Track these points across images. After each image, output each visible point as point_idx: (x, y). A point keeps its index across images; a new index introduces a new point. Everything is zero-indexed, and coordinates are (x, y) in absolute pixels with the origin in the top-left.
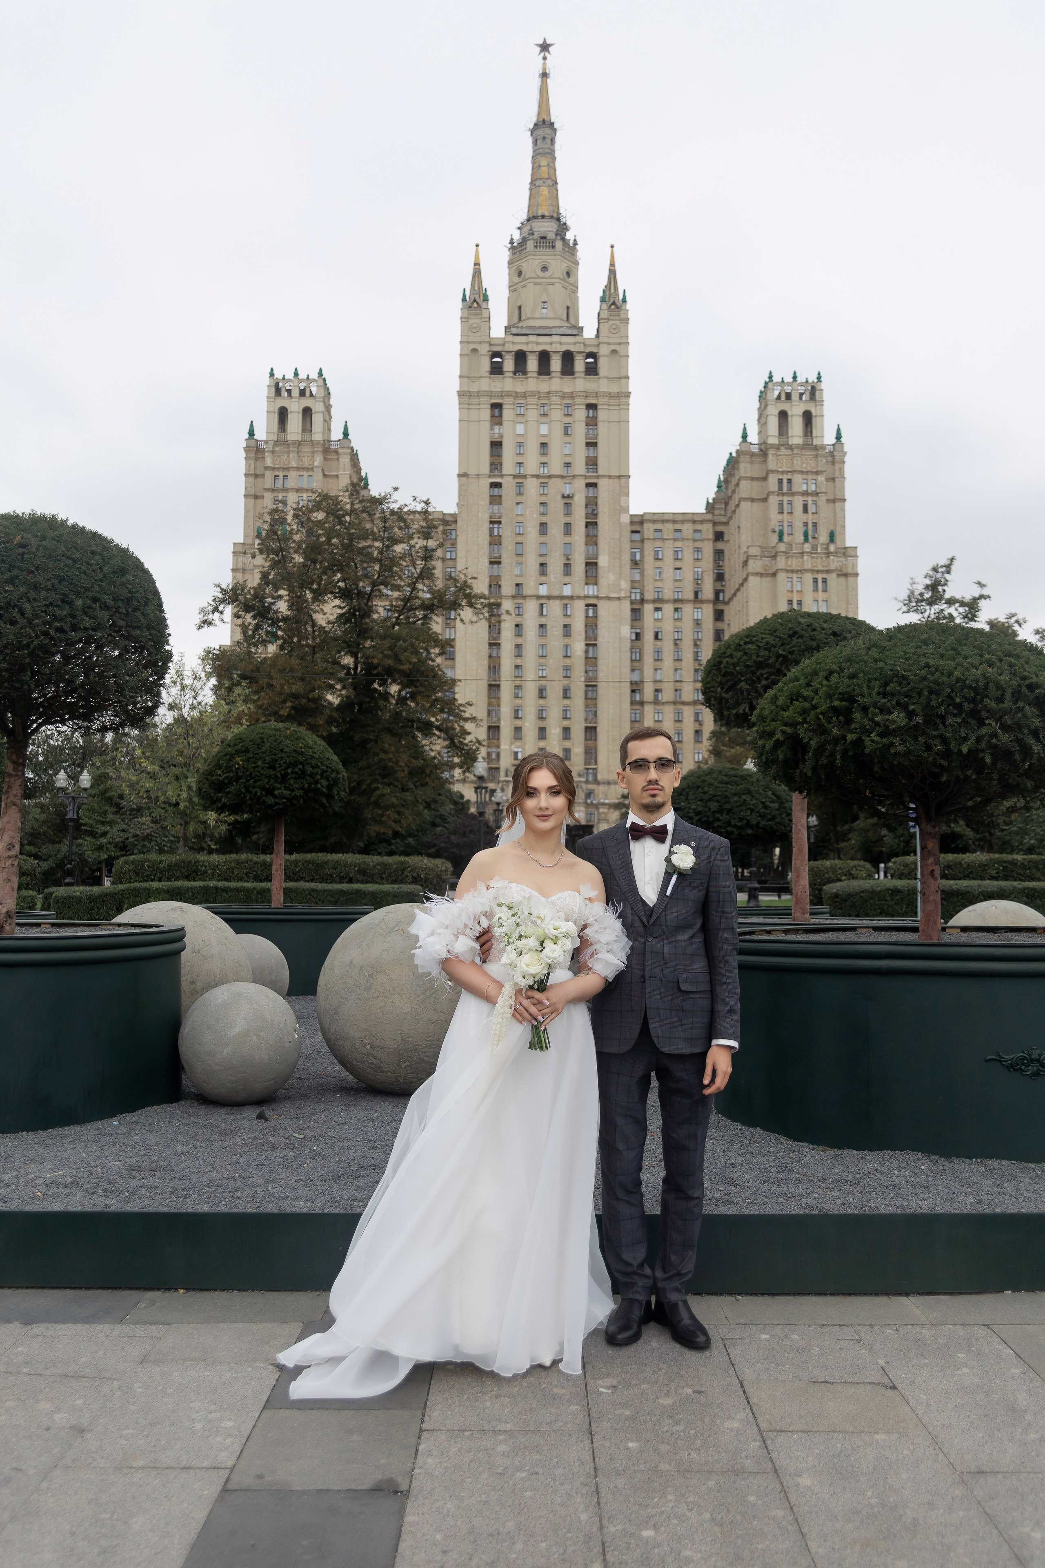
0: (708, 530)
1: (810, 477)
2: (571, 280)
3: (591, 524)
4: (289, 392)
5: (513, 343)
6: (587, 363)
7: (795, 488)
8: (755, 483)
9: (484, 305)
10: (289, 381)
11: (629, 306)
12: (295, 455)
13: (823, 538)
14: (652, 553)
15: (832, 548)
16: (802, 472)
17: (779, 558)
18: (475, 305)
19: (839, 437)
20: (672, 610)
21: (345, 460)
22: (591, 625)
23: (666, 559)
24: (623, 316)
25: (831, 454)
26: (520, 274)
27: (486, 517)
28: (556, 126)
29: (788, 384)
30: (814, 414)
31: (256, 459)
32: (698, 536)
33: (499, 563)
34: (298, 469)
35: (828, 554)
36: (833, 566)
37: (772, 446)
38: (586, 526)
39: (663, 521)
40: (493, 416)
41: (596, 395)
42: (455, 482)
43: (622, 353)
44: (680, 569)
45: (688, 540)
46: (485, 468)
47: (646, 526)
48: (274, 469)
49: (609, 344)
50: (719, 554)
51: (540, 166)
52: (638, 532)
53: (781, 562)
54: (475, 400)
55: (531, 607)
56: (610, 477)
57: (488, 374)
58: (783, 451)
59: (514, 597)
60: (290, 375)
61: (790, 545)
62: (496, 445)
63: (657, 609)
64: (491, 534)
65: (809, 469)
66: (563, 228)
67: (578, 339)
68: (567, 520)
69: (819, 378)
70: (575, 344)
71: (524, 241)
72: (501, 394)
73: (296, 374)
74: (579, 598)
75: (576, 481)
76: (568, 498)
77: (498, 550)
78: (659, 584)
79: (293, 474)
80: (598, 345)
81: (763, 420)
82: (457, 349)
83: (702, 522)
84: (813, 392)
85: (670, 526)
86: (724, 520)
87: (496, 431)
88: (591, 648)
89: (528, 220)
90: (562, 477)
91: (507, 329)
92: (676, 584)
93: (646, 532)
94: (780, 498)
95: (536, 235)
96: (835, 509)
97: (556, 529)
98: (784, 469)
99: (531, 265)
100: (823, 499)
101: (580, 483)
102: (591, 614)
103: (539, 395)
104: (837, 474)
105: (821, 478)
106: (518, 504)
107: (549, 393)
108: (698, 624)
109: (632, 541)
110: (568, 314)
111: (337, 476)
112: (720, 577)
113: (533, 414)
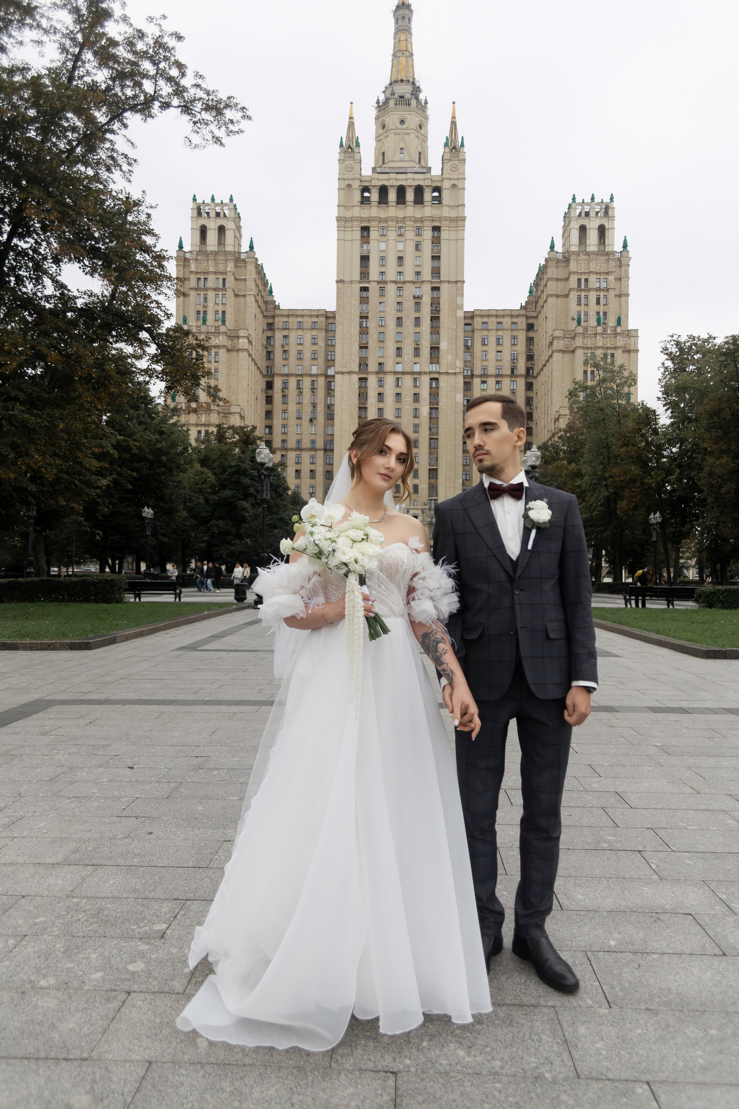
0: (522, 322)
1: (602, 277)
2: (423, 131)
3: (435, 319)
4: (208, 213)
5: (378, 180)
6: (433, 197)
7: (591, 285)
8: (560, 283)
9: (356, 150)
10: (208, 205)
11: (466, 149)
12: (213, 262)
13: (612, 322)
14: (480, 340)
15: (619, 330)
16: (596, 273)
17: (577, 338)
18: (350, 150)
19: (625, 246)
20: (494, 382)
21: (251, 267)
22: (434, 394)
23: (490, 344)
24: (461, 157)
25: (619, 260)
26: (384, 127)
27: (357, 313)
28: (413, 8)
29: (588, 204)
30: (607, 227)
31: (185, 266)
32: (514, 327)
33: (367, 348)
34: (215, 273)
35: (616, 334)
36: (619, 344)
37: (574, 253)
38: (431, 320)
39: (488, 316)
40: (362, 236)
41: (440, 219)
43: (460, 186)
44: (501, 352)
45: (507, 330)
46: (357, 276)
47: (476, 319)
48: (197, 273)
49: (450, 179)
50: (530, 340)
51: (400, 40)
52: (470, 324)
53: (579, 341)
54: (349, 224)
55: (390, 380)
56: (449, 282)
57: (359, 204)
58: (582, 257)
59: (377, 373)
60: (208, 201)
61: (586, 329)
62: (365, 259)
63: (483, 382)
64: (361, 326)
65: (602, 270)
66: (416, 90)
67: (427, 176)
68: (417, 315)
69: (612, 199)
70: (424, 180)
71: (387, 100)
72: (369, 219)
73: (213, 199)
74: (425, 373)
75: (424, 285)
76: (417, 299)
77: (366, 338)
78: (485, 363)
79: (211, 277)
80: (442, 181)
81: (566, 234)
82: (336, 184)
83: (518, 316)
84: (607, 210)
85: (494, 320)
86: (534, 314)
87: (365, 248)
88: (434, 411)
89: (391, 84)
90: (414, 282)
91: (374, 169)
92: (498, 363)
93: (475, 324)
94: (579, 293)
95: (396, 96)
96: (620, 302)
97: (409, 323)
98: (583, 271)
99: (392, 119)
100: (611, 294)
101: (427, 288)
102: (434, 385)
103: (397, 220)
104: (623, 275)
105: (611, 278)
106: (380, 303)
107: (404, 218)
109: (465, 331)
110: (420, 158)
111: (245, 280)
112: (530, 358)
113: (392, 235)
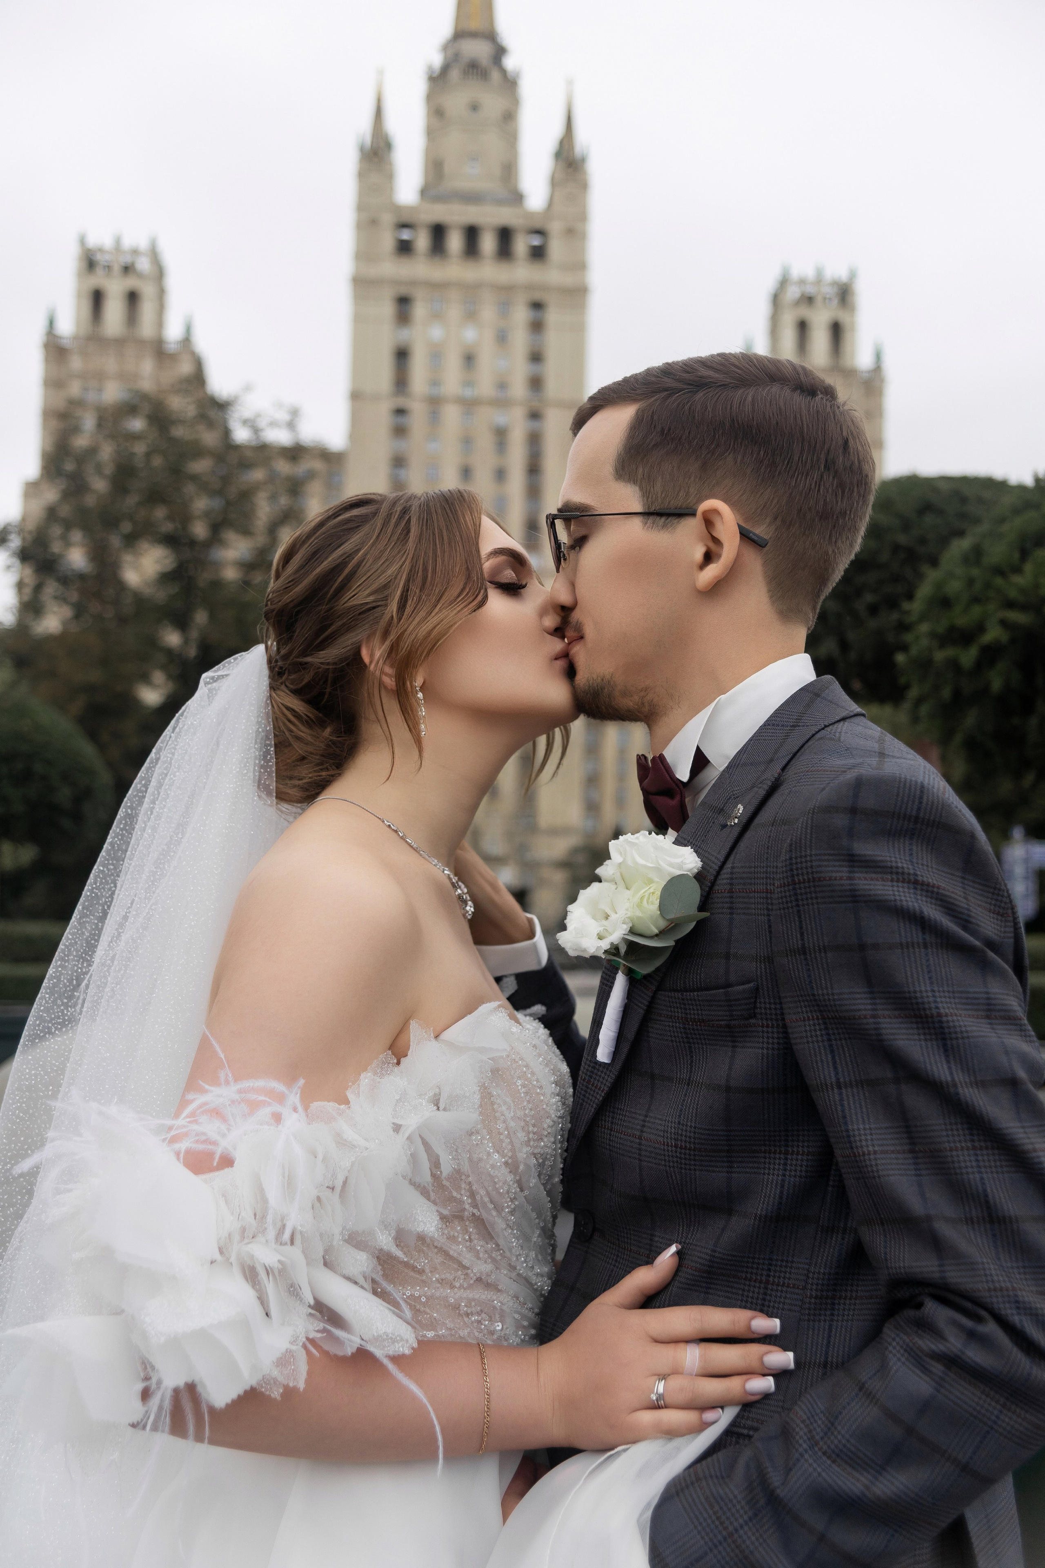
2: (510, 126)
3: (534, 471)
4: (107, 267)
5: (429, 212)
6: (531, 244)
9: (387, 157)
10: (108, 252)
11: (589, 167)
12: (114, 357)
18: (376, 158)
19: (878, 361)
24: (581, 180)
25: (867, 382)
26: (441, 114)
27: (387, 453)
29: (811, 284)
30: (844, 325)
31: (59, 362)
34: (118, 378)
38: (527, 473)
40: (398, 313)
41: (544, 289)
43: (579, 232)
46: (386, 387)
48: (83, 377)
49: (564, 217)
54: (375, 291)
56: (560, 404)
57: (392, 254)
60: (109, 245)
62: (402, 355)
66: (500, 52)
67: (518, 208)
68: (500, 462)
69: (853, 276)
70: (514, 216)
71: (445, 69)
72: (411, 284)
73: (118, 243)
75: (512, 407)
76: (501, 435)
79: (110, 386)
80: (548, 220)
81: (774, 332)
84: (844, 295)
87: (403, 334)
89: (454, 38)
90: (494, 402)
91: (421, 191)
95: (465, 60)
97: (484, 476)
99: (457, 103)
101: (519, 413)
103: (463, 286)
104: (876, 411)
106: (430, 438)
107: (478, 283)
110: (504, 174)
113: (454, 312)
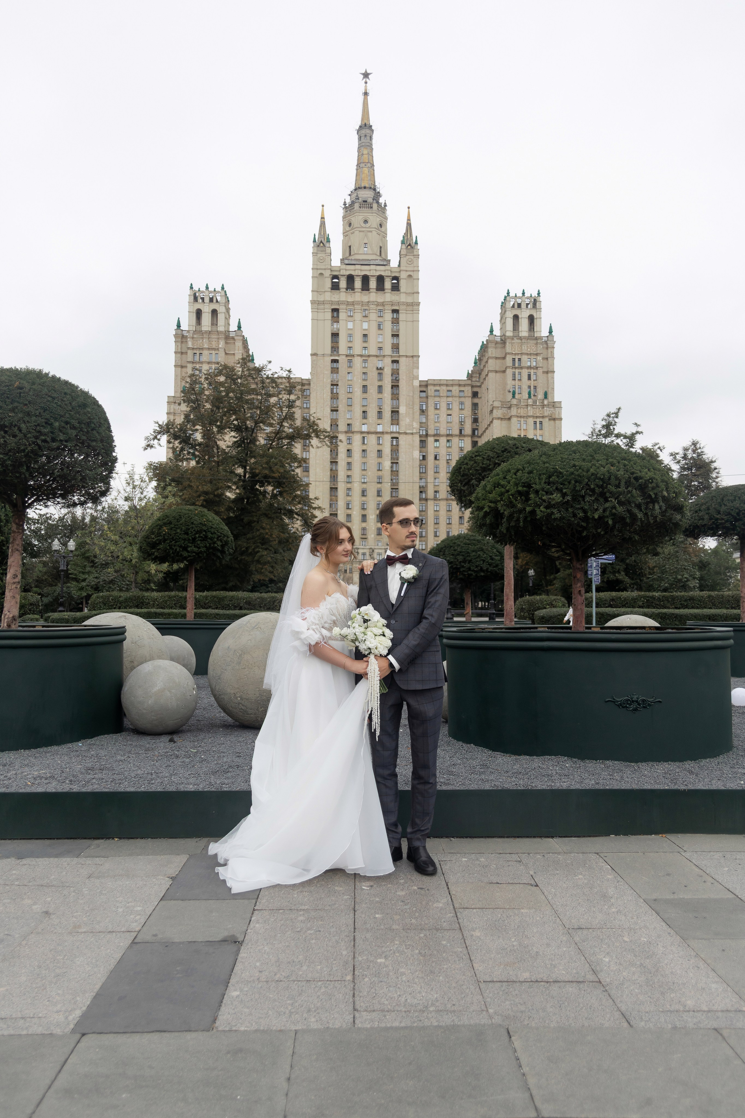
0: (468, 391)
1: (532, 357)
2: (383, 229)
3: (395, 386)
4: (203, 299)
5: (346, 270)
6: (393, 283)
7: (523, 365)
8: (498, 361)
9: (327, 245)
10: (203, 292)
11: (419, 246)
12: (207, 340)
13: (540, 396)
14: (433, 405)
15: (546, 402)
16: (527, 354)
17: (512, 409)
18: (322, 245)
19: (551, 332)
20: (446, 441)
21: (239, 344)
22: (395, 450)
23: (441, 409)
24: (415, 253)
25: (546, 342)
26: (350, 225)
27: (329, 381)
28: (373, 128)
29: (520, 298)
30: (535, 317)
31: (182, 342)
32: (462, 394)
33: (337, 411)
34: (209, 349)
35: (543, 406)
36: (546, 414)
37: (509, 337)
38: (392, 388)
39: (440, 385)
40: (333, 317)
41: (399, 304)
42: (309, 358)
43: (415, 277)
44: (450, 415)
45: (456, 397)
46: (328, 351)
47: (430, 388)
48: (193, 349)
49: (406, 271)
50: (475, 406)
51: (363, 154)
52: (424, 392)
53: (514, 411)
54: (322, 307)
55: (357, 439)
56: (407, 356)
57: (330, 290)
58: (516, 340)
59: (346, 432)
60: (203, 289)
61: (520, 400)
62: (335, 335)
63: (436, 441)
64: (332, 393)
65: (532, 352)
66: (377, 195)
67: (387, 267)
68: (380, 383)
69: (539, 294)
70: (385, 271)
71: (353, 203)
72: (339, 303)
73: (207, 288)
74: (387, 433)
75: (385, 358)
76: (380, 370)
77: (337, 402)
78: (437, 425)
79: (205, 353)
80: (400, 272)
81: (503, 321)
82: (310, 273)
83: (464, 385)
84: (535, 303)
85: (444, 388)
86: (478, 384)
87: (335, 326)
88: (394, 465)
89: (355, 190)
90: (377, 356)
91: (342, 260)
92: (448, 424)
93: (429, 392)
94: (514, 370)
95: (361, 200)
96: (548, 378)
97: (373, 390)
98: (516, 352)
99: (357, 219)
100: (540, 371)
101: (388, 361)
102: (395, 443)
103: (362, 303)
104: (549, 356)
105: (539, 358)
106: (349, 373)
107: (368, 302)
108: (462, 450)
109: (420, 397)
110: (380, 251)
111: (234, 354)
112: (475, 420)
113: (358, 316)
